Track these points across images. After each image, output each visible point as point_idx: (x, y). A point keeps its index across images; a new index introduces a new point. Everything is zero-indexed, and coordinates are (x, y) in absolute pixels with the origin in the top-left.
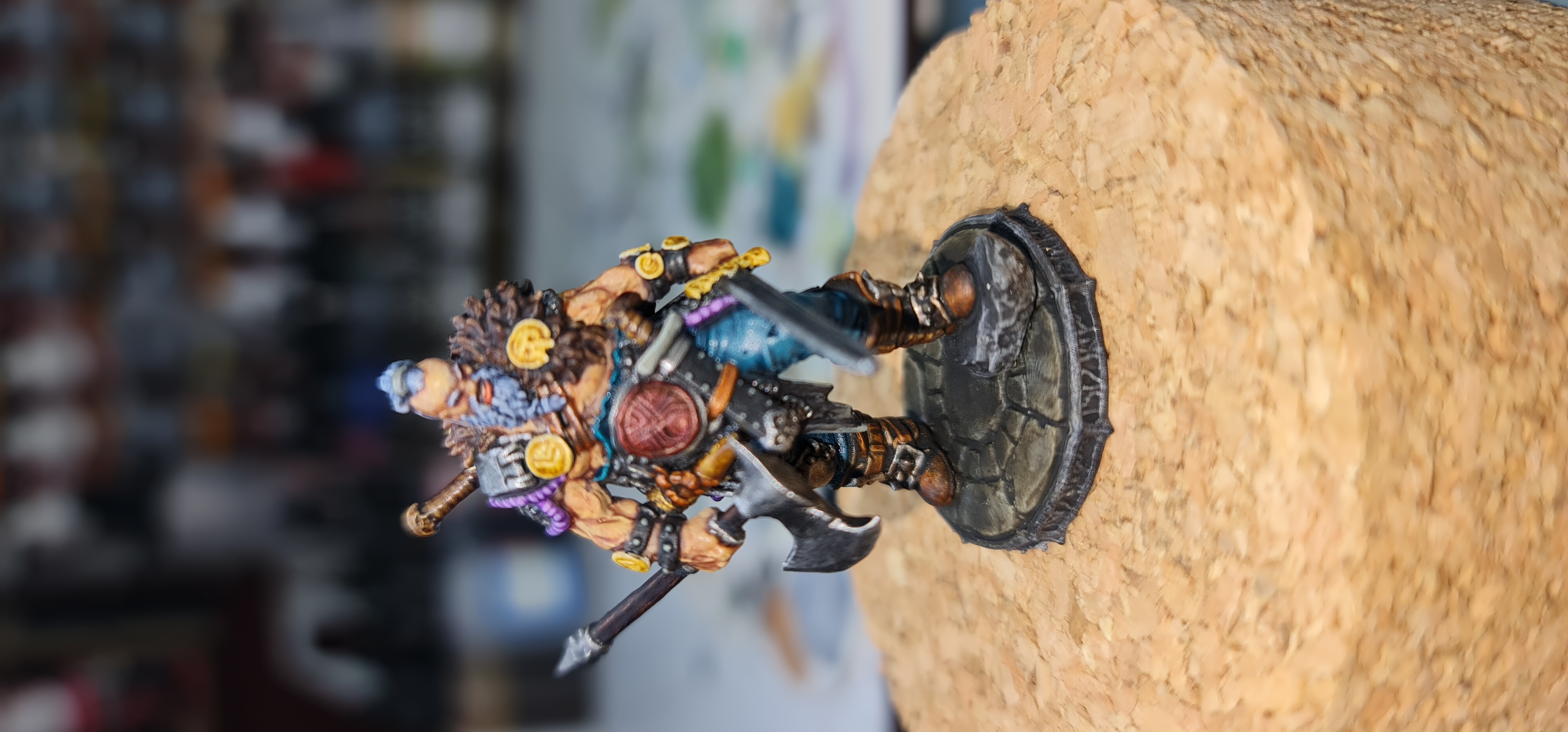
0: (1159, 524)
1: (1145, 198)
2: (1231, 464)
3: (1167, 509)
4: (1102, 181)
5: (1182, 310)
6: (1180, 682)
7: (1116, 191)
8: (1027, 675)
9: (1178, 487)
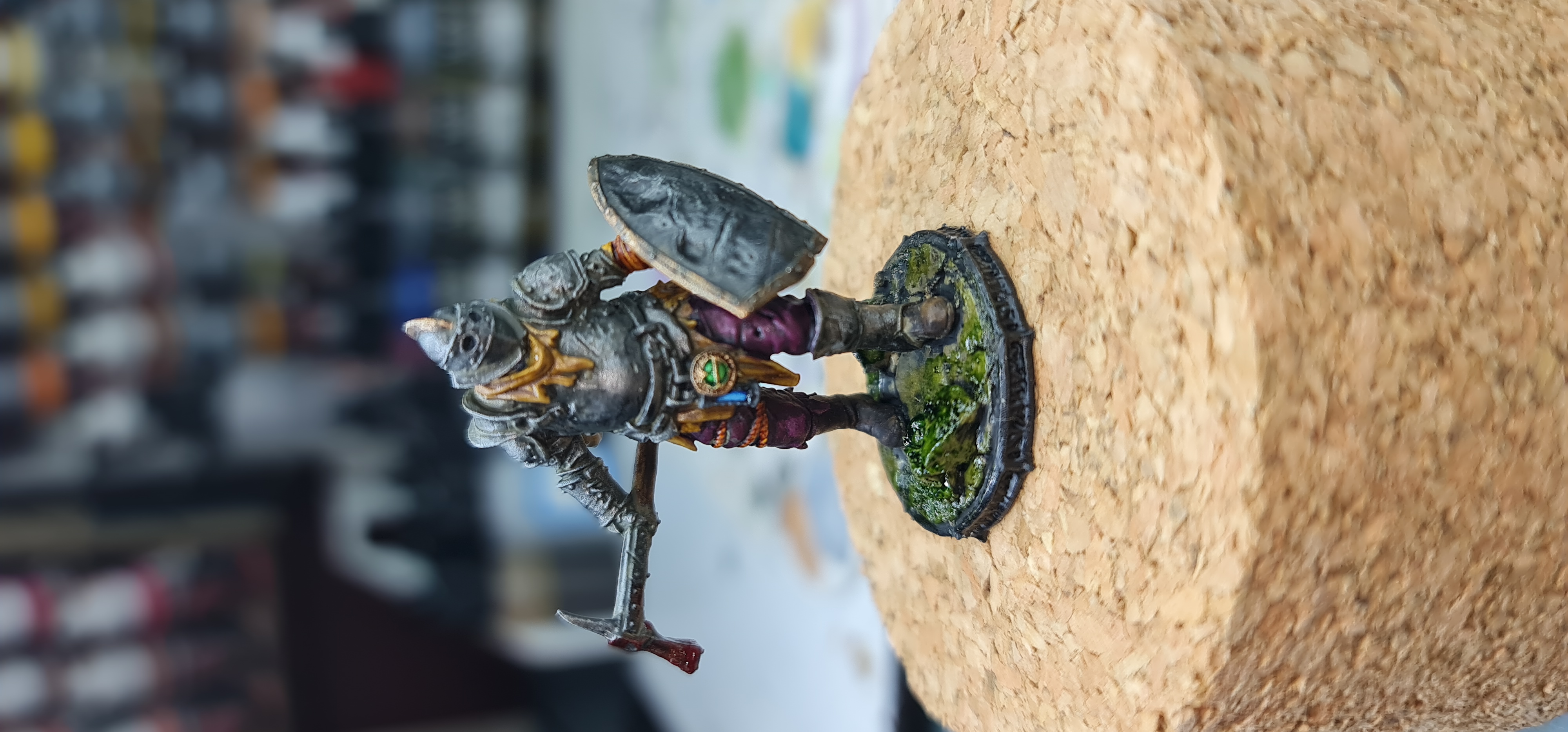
0: (1091, 449)
1: (1083, 145)
2: (1151, 396)
3: (1098, 435)
4: (1048, 127)
5: (1112, 251)
6: (1108, 595)
7: (1058, 137)
8: (982, 582)
9: (1107, 416)
